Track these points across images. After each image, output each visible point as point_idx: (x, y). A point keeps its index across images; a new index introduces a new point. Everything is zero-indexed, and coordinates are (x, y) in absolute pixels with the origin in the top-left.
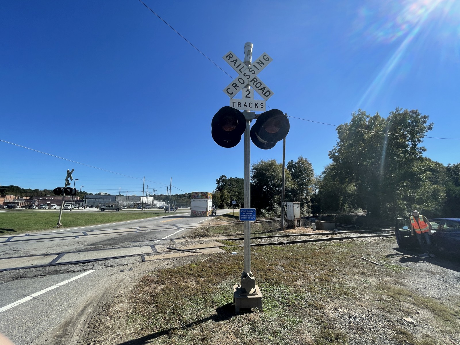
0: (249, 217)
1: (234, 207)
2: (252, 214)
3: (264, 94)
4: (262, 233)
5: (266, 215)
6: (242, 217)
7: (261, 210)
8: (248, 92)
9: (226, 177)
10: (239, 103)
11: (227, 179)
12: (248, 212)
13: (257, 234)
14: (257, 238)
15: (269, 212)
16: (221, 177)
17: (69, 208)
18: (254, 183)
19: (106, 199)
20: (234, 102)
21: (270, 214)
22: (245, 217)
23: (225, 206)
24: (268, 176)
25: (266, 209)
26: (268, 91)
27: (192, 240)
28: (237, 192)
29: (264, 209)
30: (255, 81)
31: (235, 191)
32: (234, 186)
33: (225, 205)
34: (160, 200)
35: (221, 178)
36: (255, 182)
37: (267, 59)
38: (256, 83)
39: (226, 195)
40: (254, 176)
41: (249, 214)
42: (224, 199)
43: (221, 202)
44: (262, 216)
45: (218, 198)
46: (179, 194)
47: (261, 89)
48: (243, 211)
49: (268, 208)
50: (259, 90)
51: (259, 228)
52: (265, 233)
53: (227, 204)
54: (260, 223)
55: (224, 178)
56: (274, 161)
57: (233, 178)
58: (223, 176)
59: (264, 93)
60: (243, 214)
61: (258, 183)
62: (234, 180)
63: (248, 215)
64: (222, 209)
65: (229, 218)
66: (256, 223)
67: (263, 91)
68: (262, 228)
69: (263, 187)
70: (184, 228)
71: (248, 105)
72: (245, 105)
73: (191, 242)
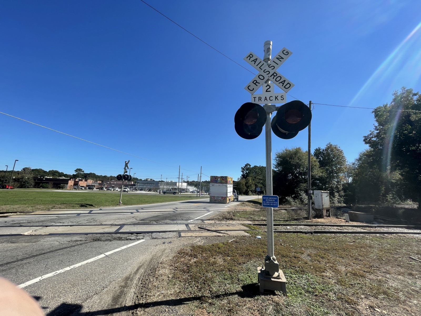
0: (271, 203)
1: (259, 194)
2: (274, 200)
3: (284, 87)
4: (287, 221)
5: (292, 203)
6: (264, 203)
7: (286, 198)
8: (268, 87)
9: (250, 165)
10: (260, 98)
11: (251, 167)
12: (270, 199)
13: (282, 220)
14: (281, 225)
15: (295, 200)
16: (245, 165)
17: (126, 190)
18: (278, 171)
19: (151, 184)
20: (255, 98)
21: (296, 202)
22: (268, 203)
23: (250, 193)
24: (293, 164)
25: (291, 196)
26: (288, 83)
27: (219, 222)
28: (262, 180)
29: (289, 197)
30: (274, 76)
31: (259, 179)
32: (258, 173)
33: (250, 191)
34: (192, 186)
35: (246, 167)
36: (280, 169)
37: (287, 53)
38: (275, 77)
39: (250, 182)
40: (278, 164)
41: (271, 200)
42: (248, 186)
43: (246, 189)
44: (288, 203)
45: (243, 185)
46: (208, 181)
47: (281, 82)
48: (265, 198)
49: (293, 196)
50: (279, 83)
51: (284, 216)
52: (291, 220)
53: (251, 191)
54: (285, 211)
55: (248, 166)
56: (299, 149)
57: (257, 167)
58: (247, 164)
59: (284, 85)
60: (265, 201)
61: (282, 171)
62: (258, 168)
63: (270, 202)
64: (247, 195)
65: (254, 204)
66: (281, 211)
67: (283, 84)
68: (287, 215)
69: (288, 175)
70: (213, 211)
71: (268, 99)
72: (266, 99)
73: (219, 224)
